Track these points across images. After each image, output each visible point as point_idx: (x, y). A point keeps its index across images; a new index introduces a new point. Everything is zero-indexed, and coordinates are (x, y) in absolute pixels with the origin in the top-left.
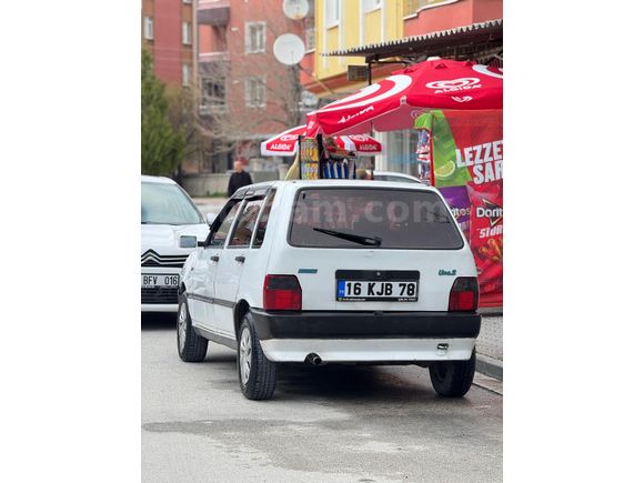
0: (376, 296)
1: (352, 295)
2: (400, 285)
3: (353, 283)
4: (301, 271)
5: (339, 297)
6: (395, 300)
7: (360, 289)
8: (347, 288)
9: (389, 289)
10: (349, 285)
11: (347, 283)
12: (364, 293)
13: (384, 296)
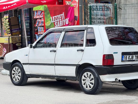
0: (130, 60)
1: (125, 60)
2: (135, 56)
3: (125, 56)
4: (114, 53)
5: (122, 61)
6: (134, 61)
7: (127, 58)
8: (124, 58)
9: (133, 57)
10: (125, 57)
11: (124, 56)
12: (128, 59)
13: (132, 60)
